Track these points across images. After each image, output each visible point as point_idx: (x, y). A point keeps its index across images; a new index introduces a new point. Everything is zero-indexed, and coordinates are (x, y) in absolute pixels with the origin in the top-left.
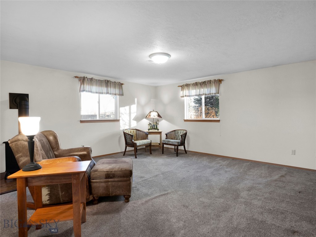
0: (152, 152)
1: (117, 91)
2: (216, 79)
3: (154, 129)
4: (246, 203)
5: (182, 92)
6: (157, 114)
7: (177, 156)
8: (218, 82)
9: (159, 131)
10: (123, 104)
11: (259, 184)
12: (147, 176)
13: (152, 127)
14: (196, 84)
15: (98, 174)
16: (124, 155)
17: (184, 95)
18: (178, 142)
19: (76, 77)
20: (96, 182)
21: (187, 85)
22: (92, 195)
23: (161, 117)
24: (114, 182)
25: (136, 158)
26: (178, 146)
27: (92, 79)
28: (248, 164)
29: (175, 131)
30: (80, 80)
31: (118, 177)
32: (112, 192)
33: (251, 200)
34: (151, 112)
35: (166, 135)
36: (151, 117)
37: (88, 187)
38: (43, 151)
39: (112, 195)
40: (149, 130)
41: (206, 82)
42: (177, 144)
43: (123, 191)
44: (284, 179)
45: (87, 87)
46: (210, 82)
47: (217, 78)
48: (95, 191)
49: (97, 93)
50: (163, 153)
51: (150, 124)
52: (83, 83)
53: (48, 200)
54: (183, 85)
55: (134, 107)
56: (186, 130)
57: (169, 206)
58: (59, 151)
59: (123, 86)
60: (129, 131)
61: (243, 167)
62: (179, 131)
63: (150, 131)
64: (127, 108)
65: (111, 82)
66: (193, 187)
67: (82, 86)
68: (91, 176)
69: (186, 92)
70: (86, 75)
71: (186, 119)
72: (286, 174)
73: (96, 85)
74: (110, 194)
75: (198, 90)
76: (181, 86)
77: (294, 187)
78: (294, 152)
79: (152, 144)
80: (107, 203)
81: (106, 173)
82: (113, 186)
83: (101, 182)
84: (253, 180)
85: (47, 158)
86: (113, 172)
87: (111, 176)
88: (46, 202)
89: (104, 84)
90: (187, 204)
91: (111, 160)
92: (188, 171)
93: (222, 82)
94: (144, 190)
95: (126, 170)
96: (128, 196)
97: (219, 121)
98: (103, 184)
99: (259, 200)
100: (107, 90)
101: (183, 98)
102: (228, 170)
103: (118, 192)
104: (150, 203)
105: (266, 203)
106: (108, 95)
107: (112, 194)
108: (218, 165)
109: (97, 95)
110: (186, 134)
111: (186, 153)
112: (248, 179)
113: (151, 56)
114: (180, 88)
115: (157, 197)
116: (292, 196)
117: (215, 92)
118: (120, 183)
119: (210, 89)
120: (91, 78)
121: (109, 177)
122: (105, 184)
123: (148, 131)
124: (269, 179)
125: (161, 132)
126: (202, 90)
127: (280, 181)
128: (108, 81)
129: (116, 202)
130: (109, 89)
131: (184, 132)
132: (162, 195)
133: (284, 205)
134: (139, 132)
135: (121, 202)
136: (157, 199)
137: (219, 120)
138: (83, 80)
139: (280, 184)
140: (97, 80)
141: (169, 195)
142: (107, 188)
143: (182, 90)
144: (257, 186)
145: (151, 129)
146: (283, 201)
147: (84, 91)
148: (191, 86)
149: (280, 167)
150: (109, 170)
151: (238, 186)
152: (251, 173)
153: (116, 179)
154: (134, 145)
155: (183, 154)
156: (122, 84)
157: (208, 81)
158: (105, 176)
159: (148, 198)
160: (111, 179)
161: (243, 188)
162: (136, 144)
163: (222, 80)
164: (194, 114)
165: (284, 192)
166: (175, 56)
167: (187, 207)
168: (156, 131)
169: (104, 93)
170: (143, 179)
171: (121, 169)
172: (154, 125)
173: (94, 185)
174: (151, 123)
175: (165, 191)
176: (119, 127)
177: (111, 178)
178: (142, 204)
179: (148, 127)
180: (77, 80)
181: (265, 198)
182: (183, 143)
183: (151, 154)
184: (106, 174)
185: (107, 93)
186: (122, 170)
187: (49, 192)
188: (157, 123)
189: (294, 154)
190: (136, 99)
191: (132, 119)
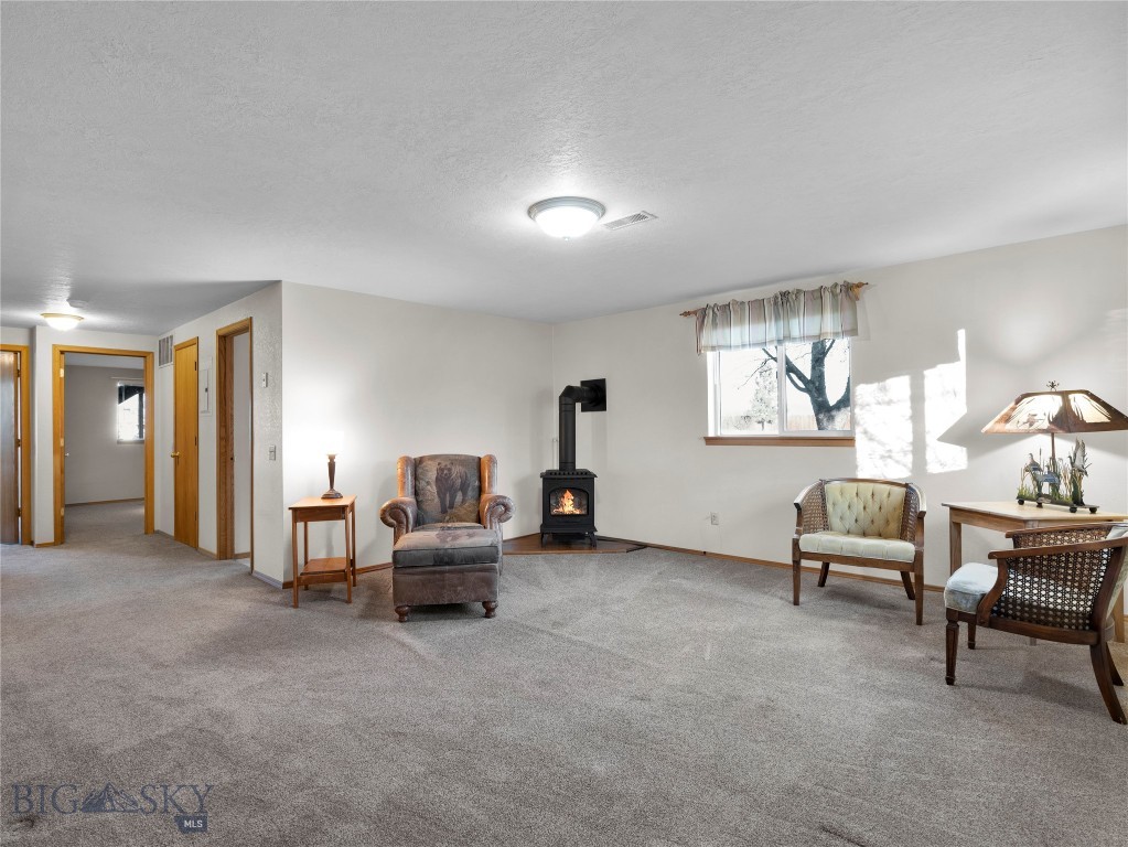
1: (829, 321)
16: (821, 584)
19: (684, 314)
27: (727, 307)
34: (1028, 395)
51: (1034, 466)
73: (743, 322)
89: (770, 309)
130: (793, 320)
138: (703, 317)
156: (855, 287)
162: (796, 543)
172: (1051, 478)
174: (1039, 458)
176: (852, 464)
183: (919, 623)
188: (1077, 463)
190: (962, 335)
191: (931, 439)
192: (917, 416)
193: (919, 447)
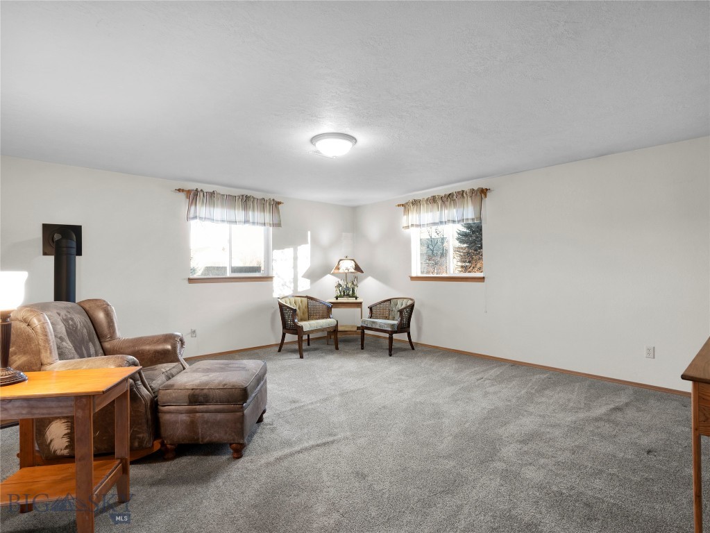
0: (339, 346)
1: (268, 217)
2: (476, 188)
3: (348, 296)
4: (506, 476)
5: (405, 216)
6: (353, 264)
7: (390, 355)
8: (479, 194)
9: (358, 301)
10: (279, 243)
11: (554, 426)
12: (306, 399)
13: (344, 293)
14: (433, 200)
15: (174, 395)
16: (279, 351)
17: (410, 225)
18: (393, 325)
19: (179, 190)
20: (170, 412)
21: (416, 203)
22: (160, 441)
23: (362, 272)
24: (207, 412)
25: (302, 357)
26: (391, 333)
27: (212, 194)
28: (543, 376)
29: (390, 300)
30: (188, 197)
31: (217, 402)
32: (202, 434)
33: (522, 466)
34: (341, 260)
35: (371, 309)
36: (341, 271)
37: (150, 423)
38: (69, 342)
39: (202, 441)
40: (337, 298)
41: (453, 195)
42: (390, 329)
43: (226, 433)
44: (619, 416)
45: (202, 210)
46: (463, 195)
47: (476, 185)
48: (166, 432)
49: (223, 221)
50: (362, 349)
51: (340, 285)
52: (194, 201)
53: (67, 447)
54: (407, 203)
55: (305, 250)
56: (411, 299)
57: (324, 473)
58: (115, 342)
59: (280, 206)
60: (293, 300)
61: (530, 385)
62: (399, 302)
63: (340, 300)
64: (289, 252)
65: (254, 198)
66: (397, 430)
67: (193, 208)
68: (159, 398)
69: (413, 217)
70: (199, 186)
71: (414, 275)
72: (627, 405)
73: (222, 206)
74: (198, 439)
75: (438, 213)
76: (403, 205)
77: (639, 436)
78: (652, 353)
79: (340, 329)
80: (194, 458)
81: (190, 392)
82: (206, 422)
83: (180, 412)
84: (544, 417)
85: (76, 356)
86: (205, 391)
87: (201, 399)
88: (62, 451)
89: (239, 202)
90: (366, 471)
91: (217, 364)
92: (401, 391)
93: (488, 194)
94: (285, 432)
95: (234, 388)
96: (239, 446)
97: (482, 279)
98: (184, 417)
99: (543, 467)
100: (246, 215)
101: (407, 231)
102: (491, 389)
103: (217, 435)
104: (285, 463)
105: (557, 475)
106: (247, 225)
107: (203, 438)
108: (474, 378)
109: (226, 225)
110: (412, 307)
111: (413, 349)
112: (531, 414)
113: (314, 140)
114: (402, 208)
115: (306, 449)
116: (626, 460)
117: (473, 217)
118: (220, 416)
119: (462, 209)
120: (211, 191)
121: (196, 402)
122: (189, 416)
123: (334, 300)
124: (581, 415)
125: (361, 303)
126: (446, 211)
127: (609, 421)
128: (247, 198)
129: (214, 457)
130: (251, 213)
131: (410, 302)
132: (318, 445)
133: (598, 483)
134: (313, 302)
135: (225, 458)
136: (306, 453)
137: (484, 278)
138: (194, 196)
139: (607, 428)
140: (223, 195)
141: (335, 446)
142: (192, 425)
143: (404, 215)
144: (548, 430)
145: (341, 296)
146: (601, 472)
147: (195, 217)
148: (423, 205)
149: (618, 386)
150: (198, 386)
151: (501, 431)
152: (543, 399)
153: (212, 407)
154: (297, 330)
155: (405, 350)
156: (279, 203)
157: (459, 192)
158: (187, 400)
159: (287, 451)
160: (201, 407)
161: (513, 436)
162: (301, 327)
163: (487, 190)
164: (460, 264)
165: (610, 449)
166: (365, 139)
167: (364, 476)
168: (352, 300)
169: (240, 222)
170: (297, 405)
171: (225, 385)
172: (348, 288)
173: (165, 418)
174: (341, 283)
175: (330, 435)
176: (272, 291)
177: (201, 403)
178: (268, 464)
179: (335, 292)
180: (182, 196)
181: (558, 463)
182: (404, 327)
183: (337, 348)
184: (189, 396)
185: (246, 222)
186: (225, 387)
187: (69, 431)
188: (355, 283)
189: (652, 356)
190: (309, 233)
191: (300, 276)
192: (295, 267)
193: (295, 281)
